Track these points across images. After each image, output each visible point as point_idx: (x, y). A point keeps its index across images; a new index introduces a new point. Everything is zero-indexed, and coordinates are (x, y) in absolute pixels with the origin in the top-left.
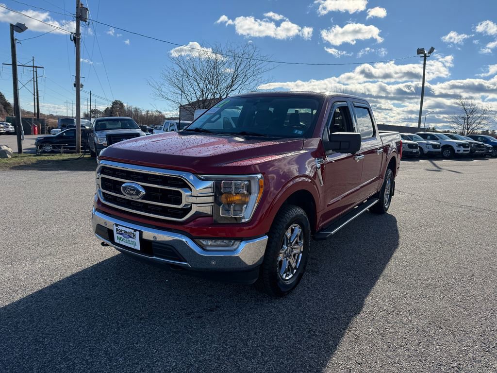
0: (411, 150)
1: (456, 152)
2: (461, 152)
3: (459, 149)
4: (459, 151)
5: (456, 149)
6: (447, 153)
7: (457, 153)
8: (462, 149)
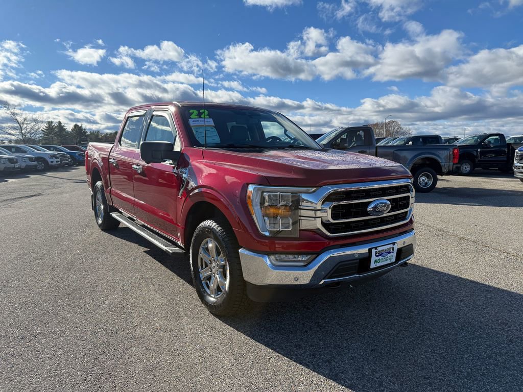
0: (12, 165)
1: (50, 163)
2: (55, 163)
3: (52, 160)
4: (52, 162)
5: (49, 160)
6: (41, 166)
7: (51, 165)
8: (54, 160)
